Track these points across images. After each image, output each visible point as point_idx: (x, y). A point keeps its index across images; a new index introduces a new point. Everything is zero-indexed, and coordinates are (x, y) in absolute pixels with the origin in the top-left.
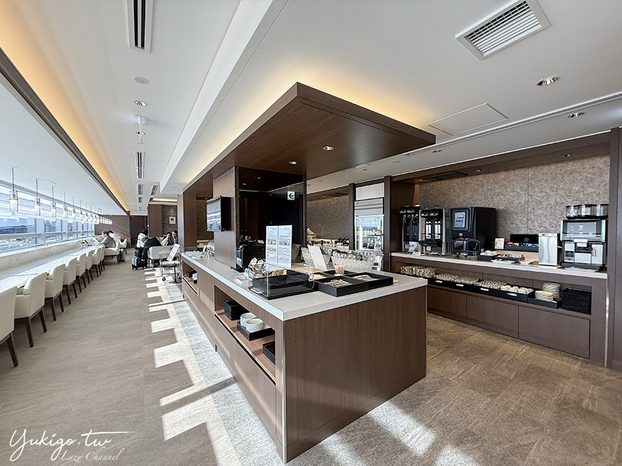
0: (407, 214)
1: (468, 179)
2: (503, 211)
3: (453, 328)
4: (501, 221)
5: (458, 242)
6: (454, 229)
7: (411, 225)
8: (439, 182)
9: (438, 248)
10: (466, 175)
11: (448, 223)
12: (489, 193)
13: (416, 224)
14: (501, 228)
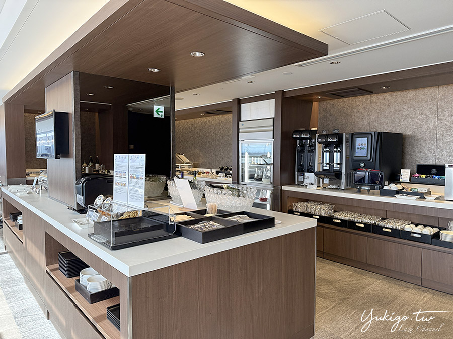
0: (302, 139)
1: (374, 97)
2: (411, 137)
3: (351, 276)
4: (408, 149)
5: (360, 174)
6: (355, 158)
7: (306, 152)
8: (341, 100)
9: (337, 180)
10: (372, 93)
11: (348, 150)
12: (396, 115)
13: (312, 151)
14: (408, 157)
